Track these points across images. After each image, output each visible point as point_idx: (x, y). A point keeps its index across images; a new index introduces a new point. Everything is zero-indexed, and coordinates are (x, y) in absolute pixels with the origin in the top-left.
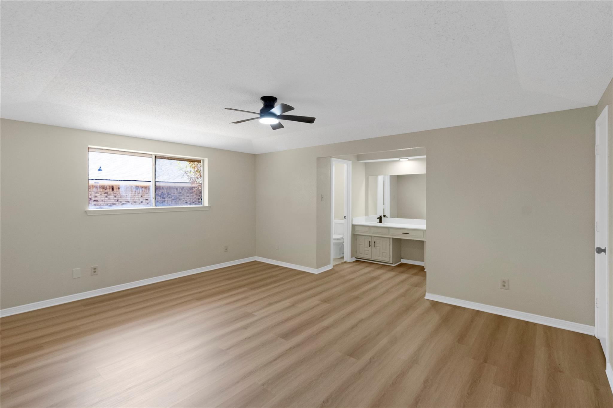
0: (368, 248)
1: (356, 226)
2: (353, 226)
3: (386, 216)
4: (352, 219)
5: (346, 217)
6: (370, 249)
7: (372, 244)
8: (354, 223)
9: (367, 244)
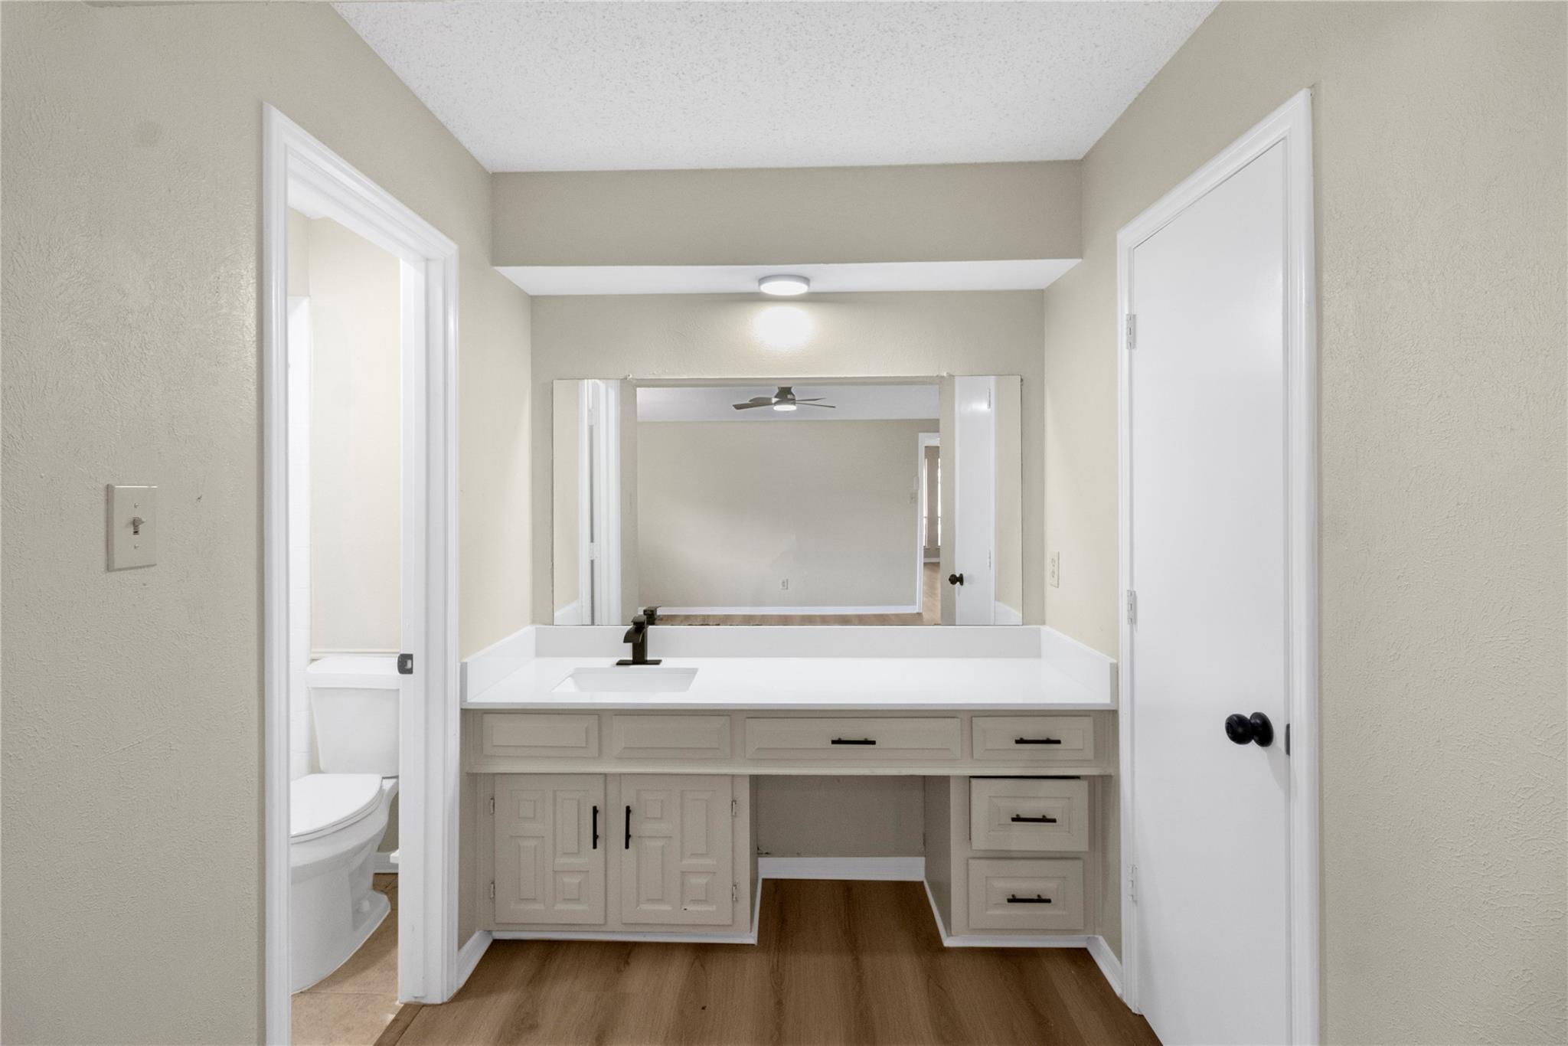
0: (577, 854)
1: (488, 718)
2: (474, 720)
3: (660, 612)
4: (464, 669)
5: (417, 664)
6: (591, 858)
7: (614, 827)
8: (482, 695)
9: (573, 825)
